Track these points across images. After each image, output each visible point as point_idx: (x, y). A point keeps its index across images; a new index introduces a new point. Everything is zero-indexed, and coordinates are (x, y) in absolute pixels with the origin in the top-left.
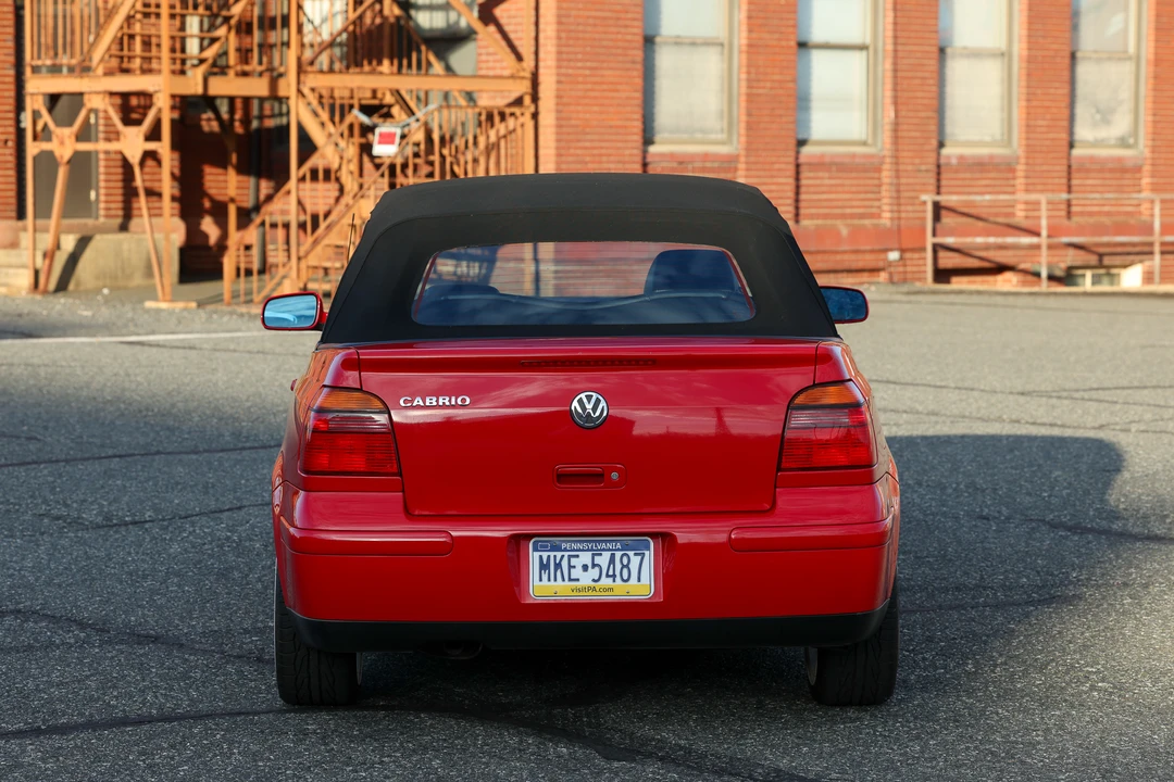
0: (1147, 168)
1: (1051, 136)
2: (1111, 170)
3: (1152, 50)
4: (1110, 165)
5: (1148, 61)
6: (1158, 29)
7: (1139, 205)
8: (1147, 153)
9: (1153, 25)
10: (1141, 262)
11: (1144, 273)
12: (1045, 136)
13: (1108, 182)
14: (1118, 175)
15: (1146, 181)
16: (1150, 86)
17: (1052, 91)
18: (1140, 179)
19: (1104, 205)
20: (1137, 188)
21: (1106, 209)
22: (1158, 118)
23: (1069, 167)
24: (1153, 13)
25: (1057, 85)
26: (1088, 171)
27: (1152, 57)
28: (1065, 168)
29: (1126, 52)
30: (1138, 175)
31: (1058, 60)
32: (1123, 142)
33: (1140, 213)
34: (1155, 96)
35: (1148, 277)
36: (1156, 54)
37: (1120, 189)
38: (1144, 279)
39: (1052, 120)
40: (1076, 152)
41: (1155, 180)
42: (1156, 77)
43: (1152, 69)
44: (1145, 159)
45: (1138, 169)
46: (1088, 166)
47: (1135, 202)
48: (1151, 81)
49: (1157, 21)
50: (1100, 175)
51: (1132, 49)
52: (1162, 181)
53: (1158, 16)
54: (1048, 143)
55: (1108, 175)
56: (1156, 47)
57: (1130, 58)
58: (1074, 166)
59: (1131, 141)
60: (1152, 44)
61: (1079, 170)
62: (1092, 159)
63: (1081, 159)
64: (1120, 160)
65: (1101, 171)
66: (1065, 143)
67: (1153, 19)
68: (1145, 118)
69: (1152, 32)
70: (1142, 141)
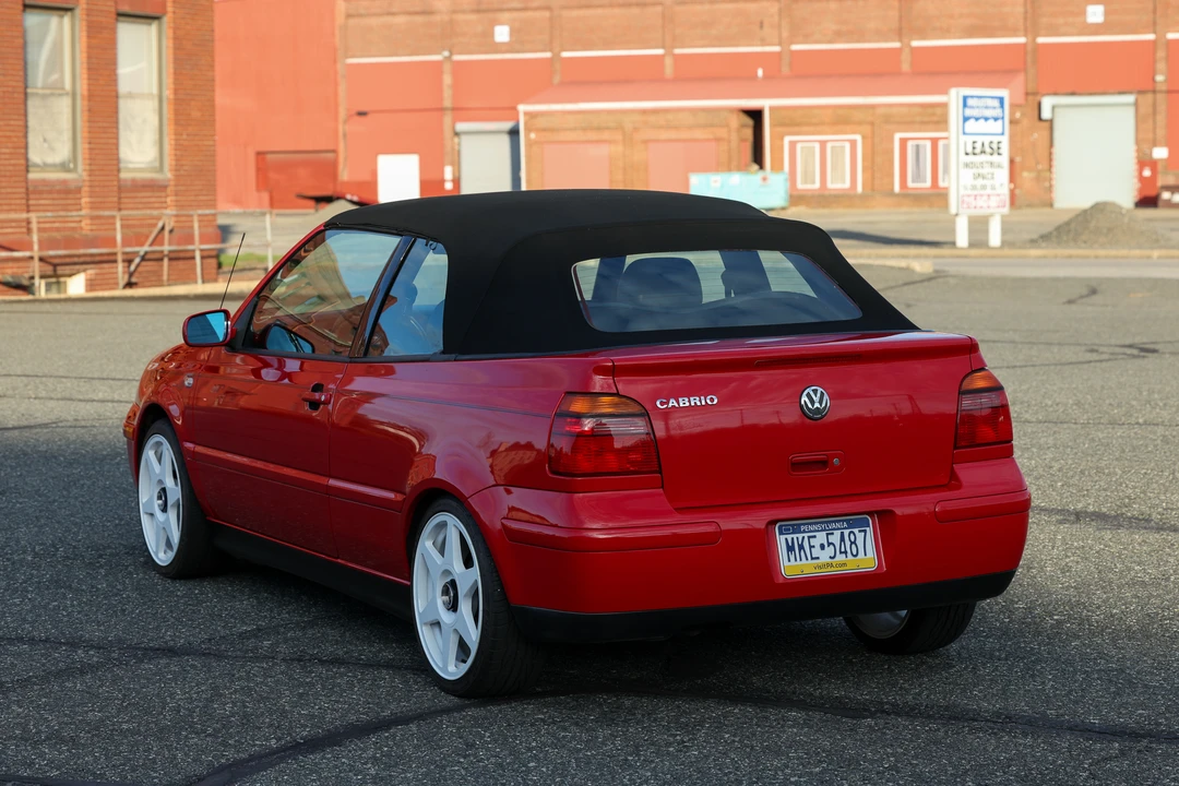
0: (86, 189)
1: (12, 162)
2: (59, 192)
3: (85, 87)
4: (58, 188)
5: (82, 96)
6: (89, 69)
7: (80, 221)
8: (85, 176)
9: (85, 65)
10: (85, 270)
11: (87, 280)
12: (7, 162)
13: (56, 202)
14: (62, 196)
15: (84, 200)
16: (86, 118)
17: (12, 122)
18: (80, 199)
19: (54, 222)
20: (78, 207)
21: (57, 225)
22: (92, 146)
23: (27, 189)
24: (85, 55)
25: (16, 117)
26: (41, 192)
27: (86, 93)
28: (23, 190)
29: (63, 88)
30: (78, 196)
31: (16, 95)
32: (64, 167)
33: (81, 228)
34: (90, 127)
35: (91, 285)
36: (89, 90)
37: (65, 208)
38: (87, 285)
39: (14, 148)
40: (31, 176)
41: (93, 200)
42: (89, 110)
43: (86, 103)
44: (84, 181)
45: (78, 190)
46: (40, 188)
47: (78, 219)
48: (86, 113)
49: (88, 63)
50: (50, 196)
51: (68, 86)
52: (99, 200)
53: (89, 57)
54: (11, 168)
55: (55, 196)
56: (89, 85)
57: (67, 94)
58: (31, 189)
59: (72, 166)
60: (85, 82)
61: (35, 192)
62: (44, 182)
63: (35, 181)
64: (64, 182)
65: (50, 192)
66: (23, 168)
67: (85, 60)
68: (82, 147)
69: (85, 71)
70: (80, 167)
